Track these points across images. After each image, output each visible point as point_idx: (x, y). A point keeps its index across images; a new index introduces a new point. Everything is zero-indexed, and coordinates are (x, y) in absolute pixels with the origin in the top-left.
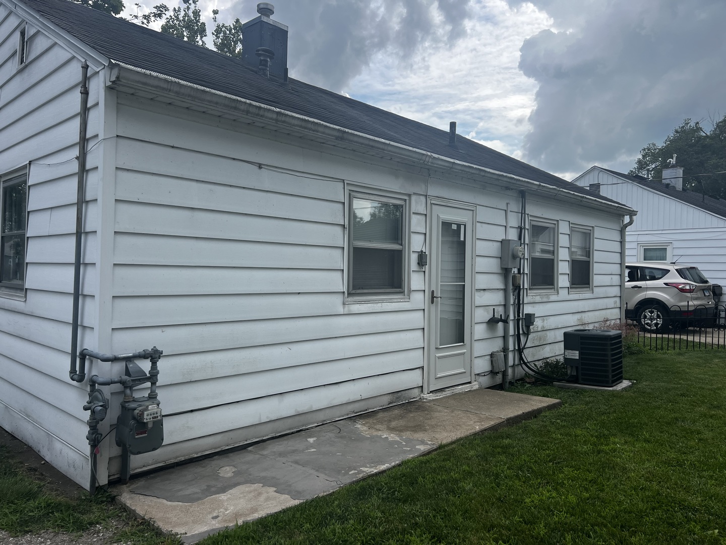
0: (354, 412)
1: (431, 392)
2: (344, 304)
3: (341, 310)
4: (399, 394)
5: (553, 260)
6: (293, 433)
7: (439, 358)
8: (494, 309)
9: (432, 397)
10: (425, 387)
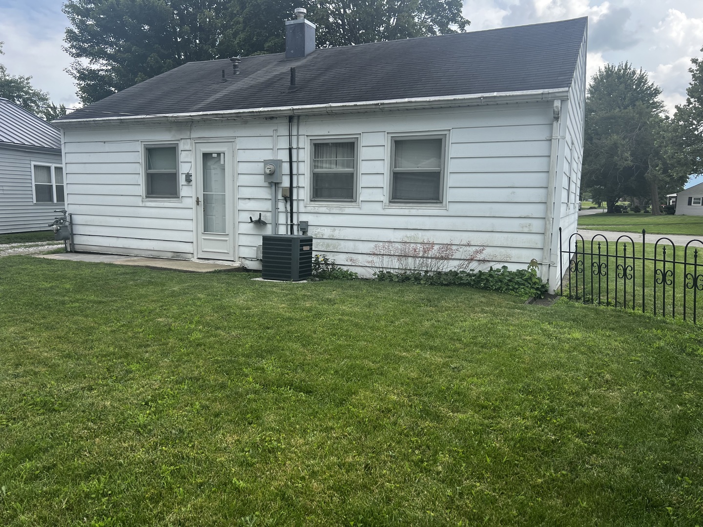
0: (152, 255)
1: (198, 258)
2: (142, 201)
3: (141, 205)
4: (178, 254)
5: (353, 174)
6: (125, 255)
7: (204, 239)
8: (260, 214)
9: (198, 261)
10: (195, 254)
